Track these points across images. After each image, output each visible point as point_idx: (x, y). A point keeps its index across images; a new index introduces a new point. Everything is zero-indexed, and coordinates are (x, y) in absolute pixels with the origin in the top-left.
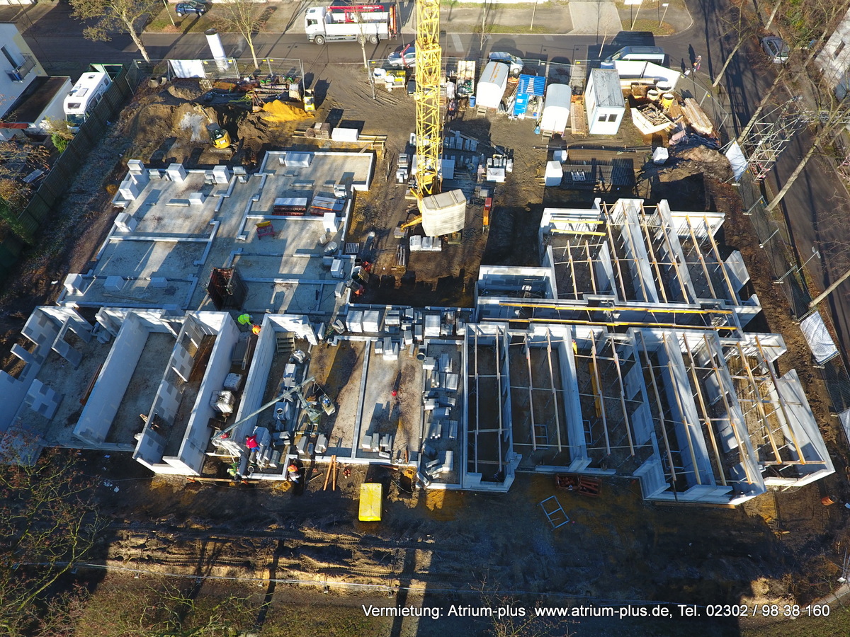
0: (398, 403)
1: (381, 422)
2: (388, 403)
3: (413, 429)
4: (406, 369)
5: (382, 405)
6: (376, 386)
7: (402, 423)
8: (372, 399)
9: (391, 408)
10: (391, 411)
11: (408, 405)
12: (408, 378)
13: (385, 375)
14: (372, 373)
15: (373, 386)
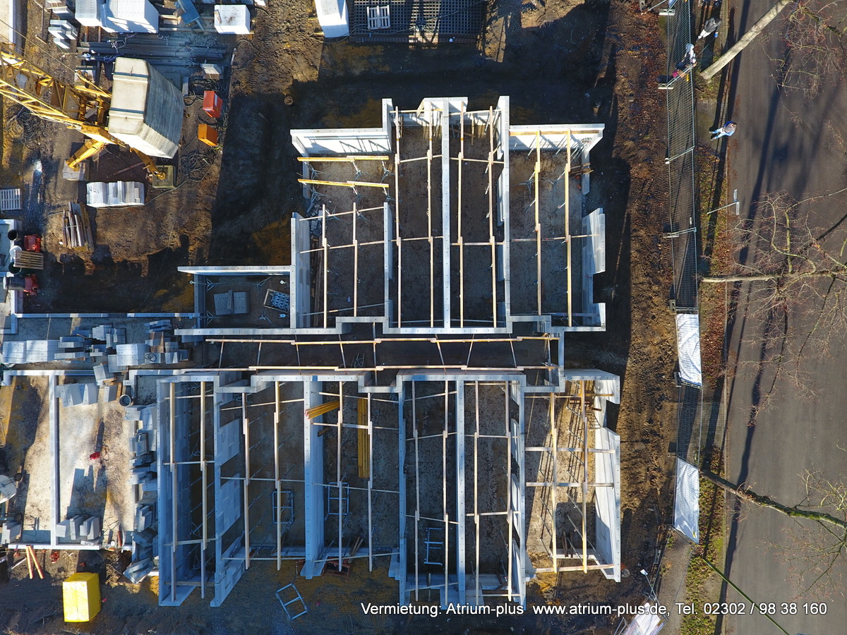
0: (103, 468)
1: (85, 494)
2: (91, 468)
3: (126, 502)
4: (110, 416)
5: (83, 471)
6: (73, 444)
7: (111, 494)
8: (69, 463)
9: (96, 474)
10: (95, 480)
11: (117, 469)
12: (114, 431)
13: (81, 427)
14: (65, 425)
15: (68, 444)
